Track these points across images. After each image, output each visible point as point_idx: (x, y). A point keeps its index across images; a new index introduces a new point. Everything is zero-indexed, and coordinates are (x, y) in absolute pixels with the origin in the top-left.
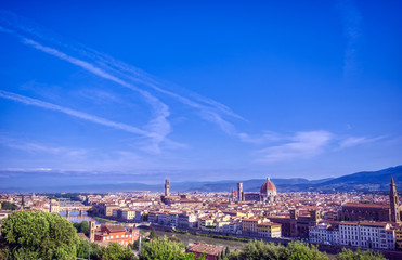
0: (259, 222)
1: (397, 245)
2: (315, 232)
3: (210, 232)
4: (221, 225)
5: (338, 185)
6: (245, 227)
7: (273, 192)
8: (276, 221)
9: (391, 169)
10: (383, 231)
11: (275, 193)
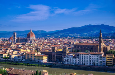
0: (36, 54)
1: (107, 63)
2: (67, 59)
3: (6, 61)
4: (13, 56)
5: (61, 34)
6: (27, 57)
7: (33, 38)
8: (44, 53)
9: (85, 26)
10: (101, 57)
11: (34, 38)
